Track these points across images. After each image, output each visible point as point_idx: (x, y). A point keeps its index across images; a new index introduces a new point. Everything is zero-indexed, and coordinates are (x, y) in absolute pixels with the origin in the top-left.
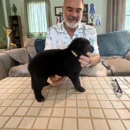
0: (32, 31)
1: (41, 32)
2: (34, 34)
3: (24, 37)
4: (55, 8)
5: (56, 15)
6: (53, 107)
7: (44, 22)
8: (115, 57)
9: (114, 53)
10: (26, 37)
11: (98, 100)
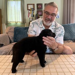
0: (9, 20)
1: (17, 21)
2: (11, 22)
3: (3, 25)
4: (28, 5)
5: (28, 10)
6: (37, 72)
7: (19, 14)
8: (69, 41)
9: (68, 39)
10: (5, 24)
11: (61, 68)
